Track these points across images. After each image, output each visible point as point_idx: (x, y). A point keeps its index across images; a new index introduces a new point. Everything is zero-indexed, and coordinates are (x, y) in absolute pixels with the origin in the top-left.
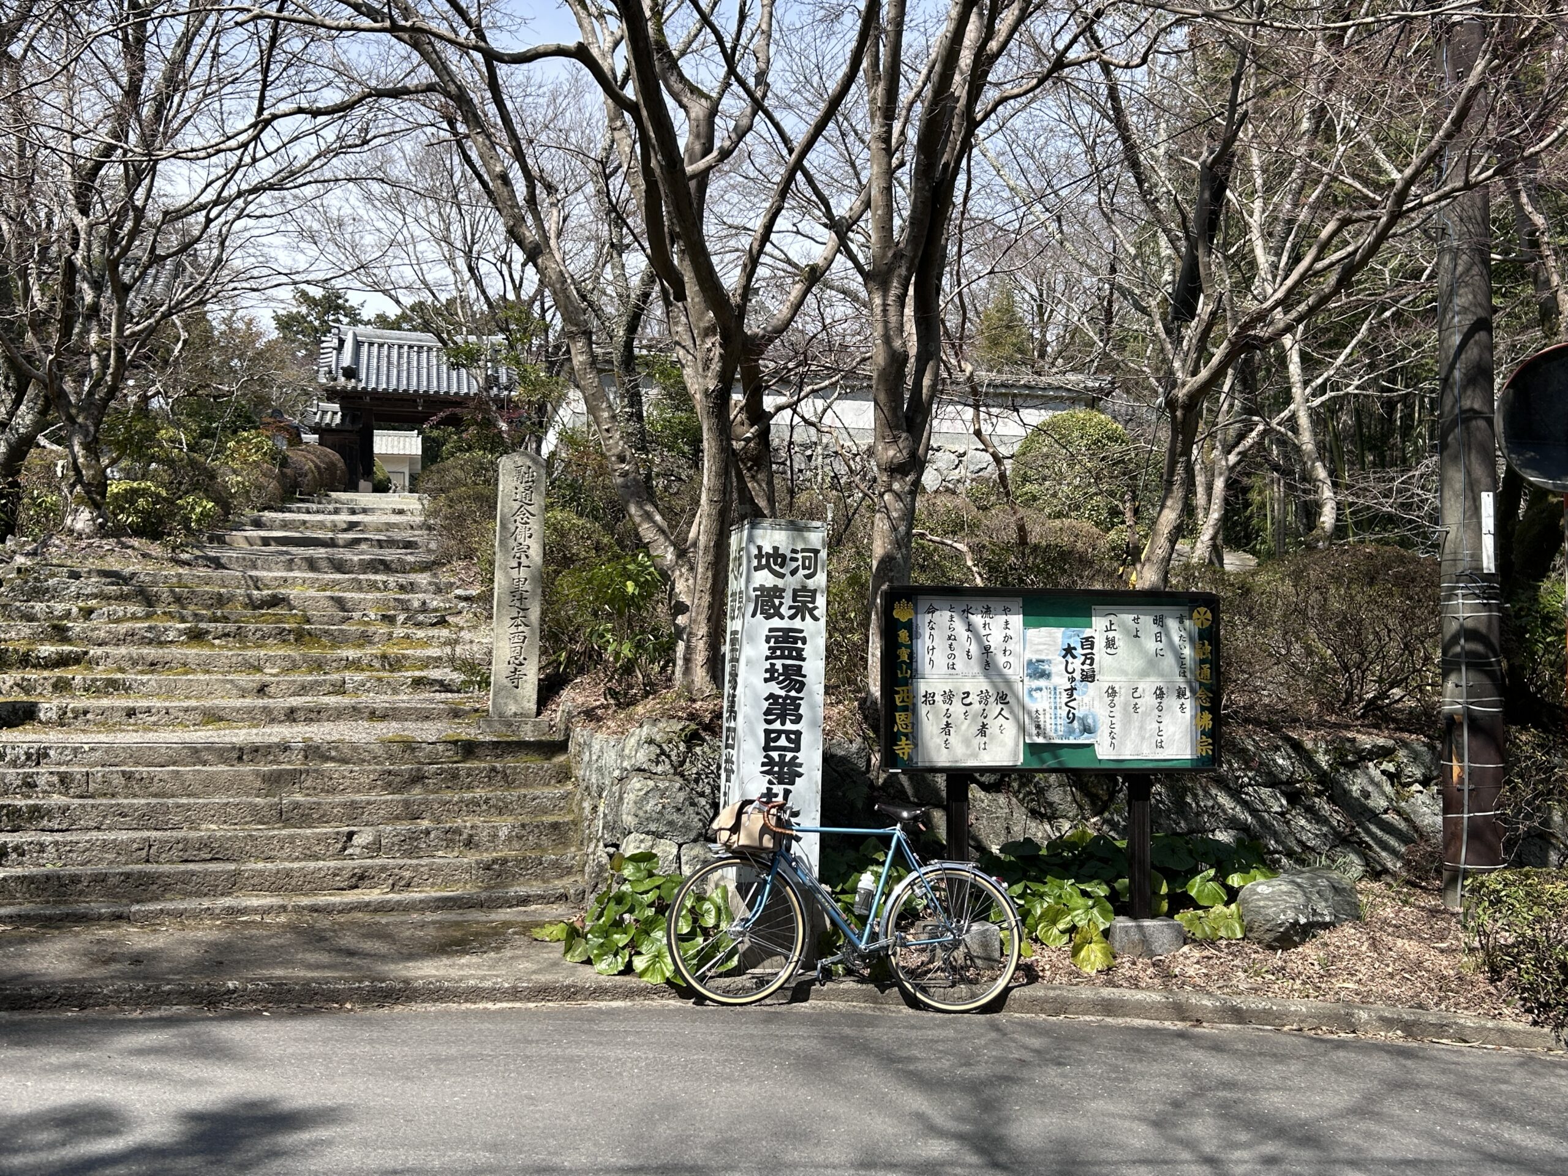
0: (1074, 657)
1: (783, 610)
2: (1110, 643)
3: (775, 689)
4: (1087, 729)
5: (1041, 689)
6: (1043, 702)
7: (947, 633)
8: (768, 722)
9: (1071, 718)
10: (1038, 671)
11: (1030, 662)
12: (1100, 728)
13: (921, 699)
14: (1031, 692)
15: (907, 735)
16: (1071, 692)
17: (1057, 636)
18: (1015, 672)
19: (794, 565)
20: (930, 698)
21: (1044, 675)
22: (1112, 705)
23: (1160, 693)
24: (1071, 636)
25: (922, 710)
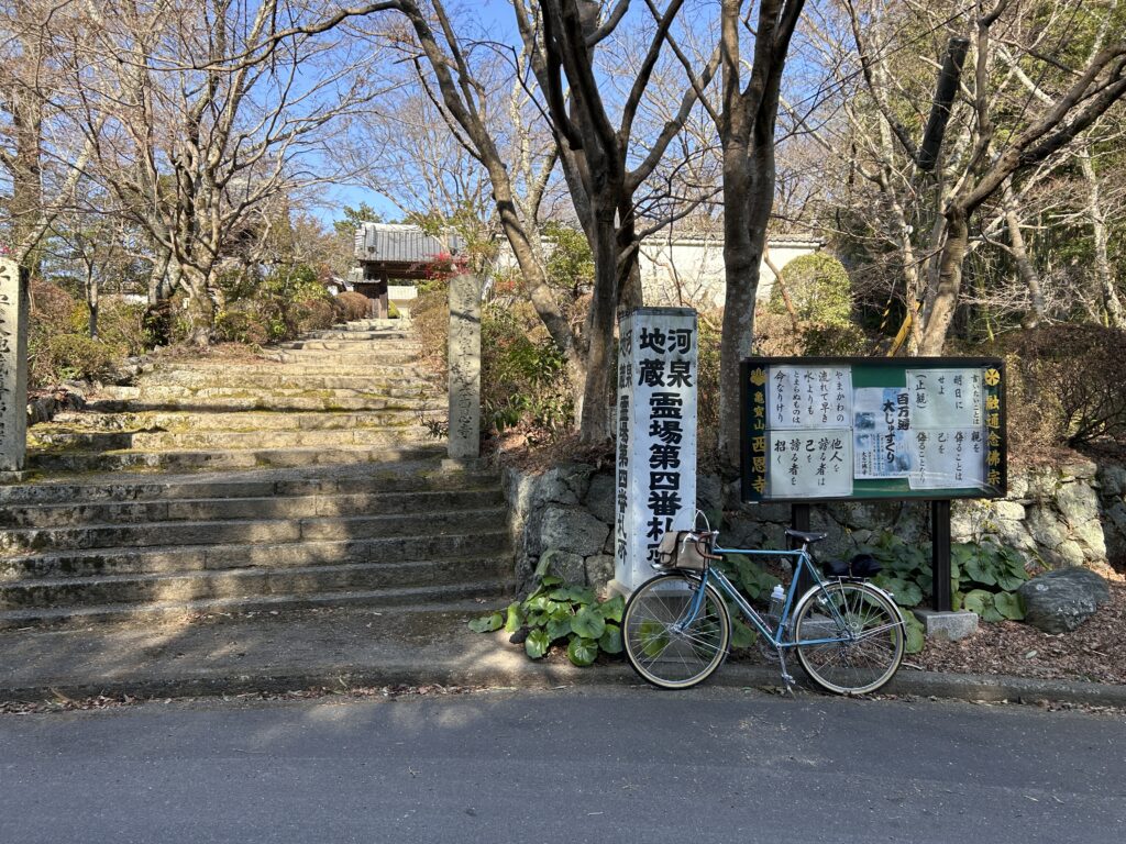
0: (892, 410)
1: (665, 380)
2: (920, 399)
3: (657, 440)
4: (903, 467)
5: (866, 436)
6: (869, 446)
7: (793, 393)
8: (653, 466)
9: (891, 459)
10: (864, 422)
11: (858, 415)
12: (914, 466)
13: (773, 447)
14: (859, 438)
15: (762, 475)
16: (890, 438)
17: (879, 394)
18: (847, 423)
19: (671, 343)
20: (780, 446)
21: (869, 425)
22: (922, 447)
23: (960, 437)
24: (890, 394)
25: (774, 455)
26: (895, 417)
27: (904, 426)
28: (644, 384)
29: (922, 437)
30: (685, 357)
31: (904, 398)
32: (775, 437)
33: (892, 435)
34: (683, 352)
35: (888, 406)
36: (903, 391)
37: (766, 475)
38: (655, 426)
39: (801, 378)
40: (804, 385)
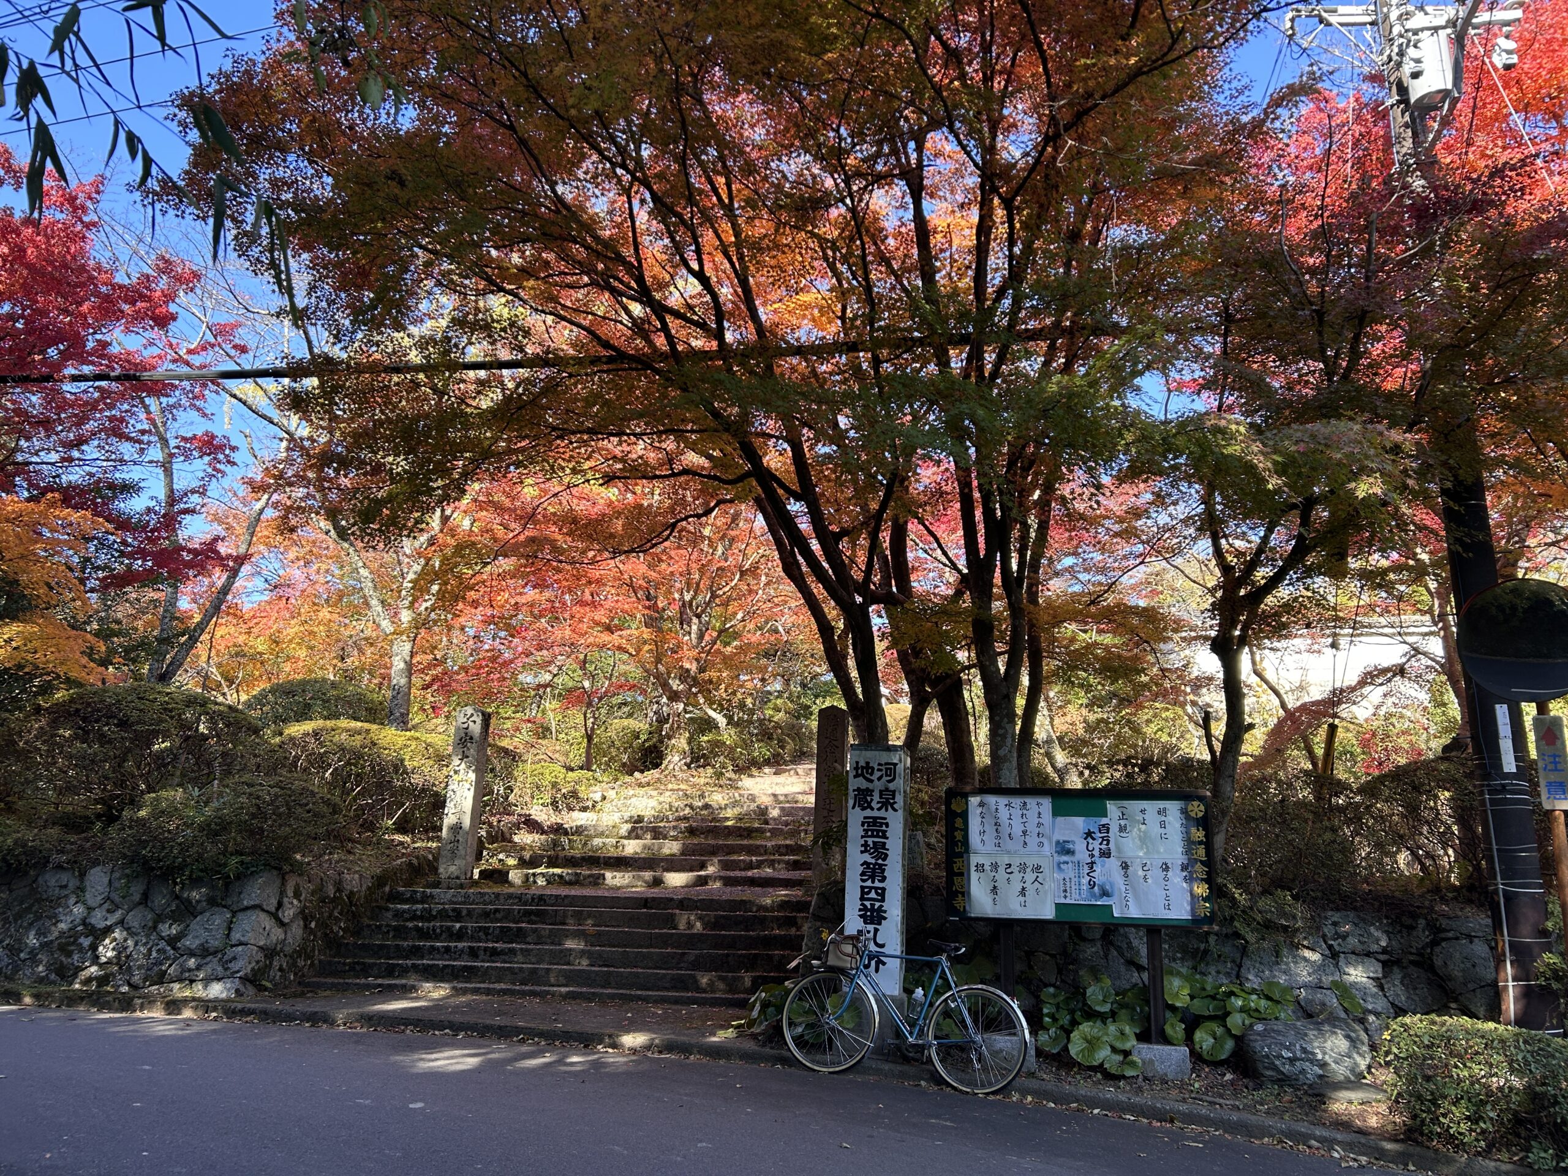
0: (1093, 839)
1: (874, 805)
2: (1122, 829)
3: (867, 857)
4: (1105, 893)
5: (1066, 863)
6: (1070, 872)
7: (993, 821)
8: (863, 881)
9: (1092, 885)
10: (1064, 849)
11: (1058, 843)
12: (1116, 893)
13: (973, 869)
14: (1059, 864)
15: (963, 894)
16: (1092, 864)
17: (1080, 823)
18: (1048, 849)
19: (879, 774)
20: (980, 868)
21: (1070, 852)
22: (1126, 876)
23: (1166, 868)
24: (1093, 824)
25: (974, 876)
26: (1095, 845)
27: (1105, 854)
28: (857, 809)
29: (1125, 866)
30: (891, 786)
31: (1106, 828)
32: (974, 860)
33: (1093, 863)
34: (889, 781)
35: (1089, 834)
36: (1104, 821)
37: (965, 894)
38: (865, 845)
39: (1001, 807)
40: (1004, 813)
